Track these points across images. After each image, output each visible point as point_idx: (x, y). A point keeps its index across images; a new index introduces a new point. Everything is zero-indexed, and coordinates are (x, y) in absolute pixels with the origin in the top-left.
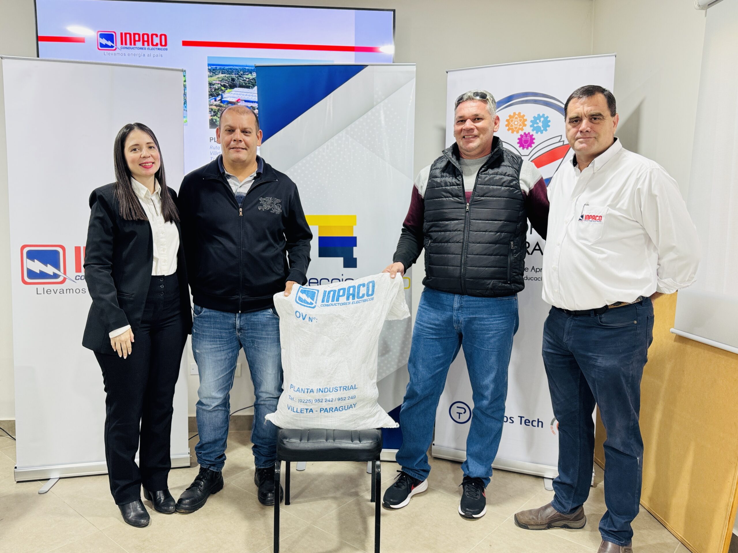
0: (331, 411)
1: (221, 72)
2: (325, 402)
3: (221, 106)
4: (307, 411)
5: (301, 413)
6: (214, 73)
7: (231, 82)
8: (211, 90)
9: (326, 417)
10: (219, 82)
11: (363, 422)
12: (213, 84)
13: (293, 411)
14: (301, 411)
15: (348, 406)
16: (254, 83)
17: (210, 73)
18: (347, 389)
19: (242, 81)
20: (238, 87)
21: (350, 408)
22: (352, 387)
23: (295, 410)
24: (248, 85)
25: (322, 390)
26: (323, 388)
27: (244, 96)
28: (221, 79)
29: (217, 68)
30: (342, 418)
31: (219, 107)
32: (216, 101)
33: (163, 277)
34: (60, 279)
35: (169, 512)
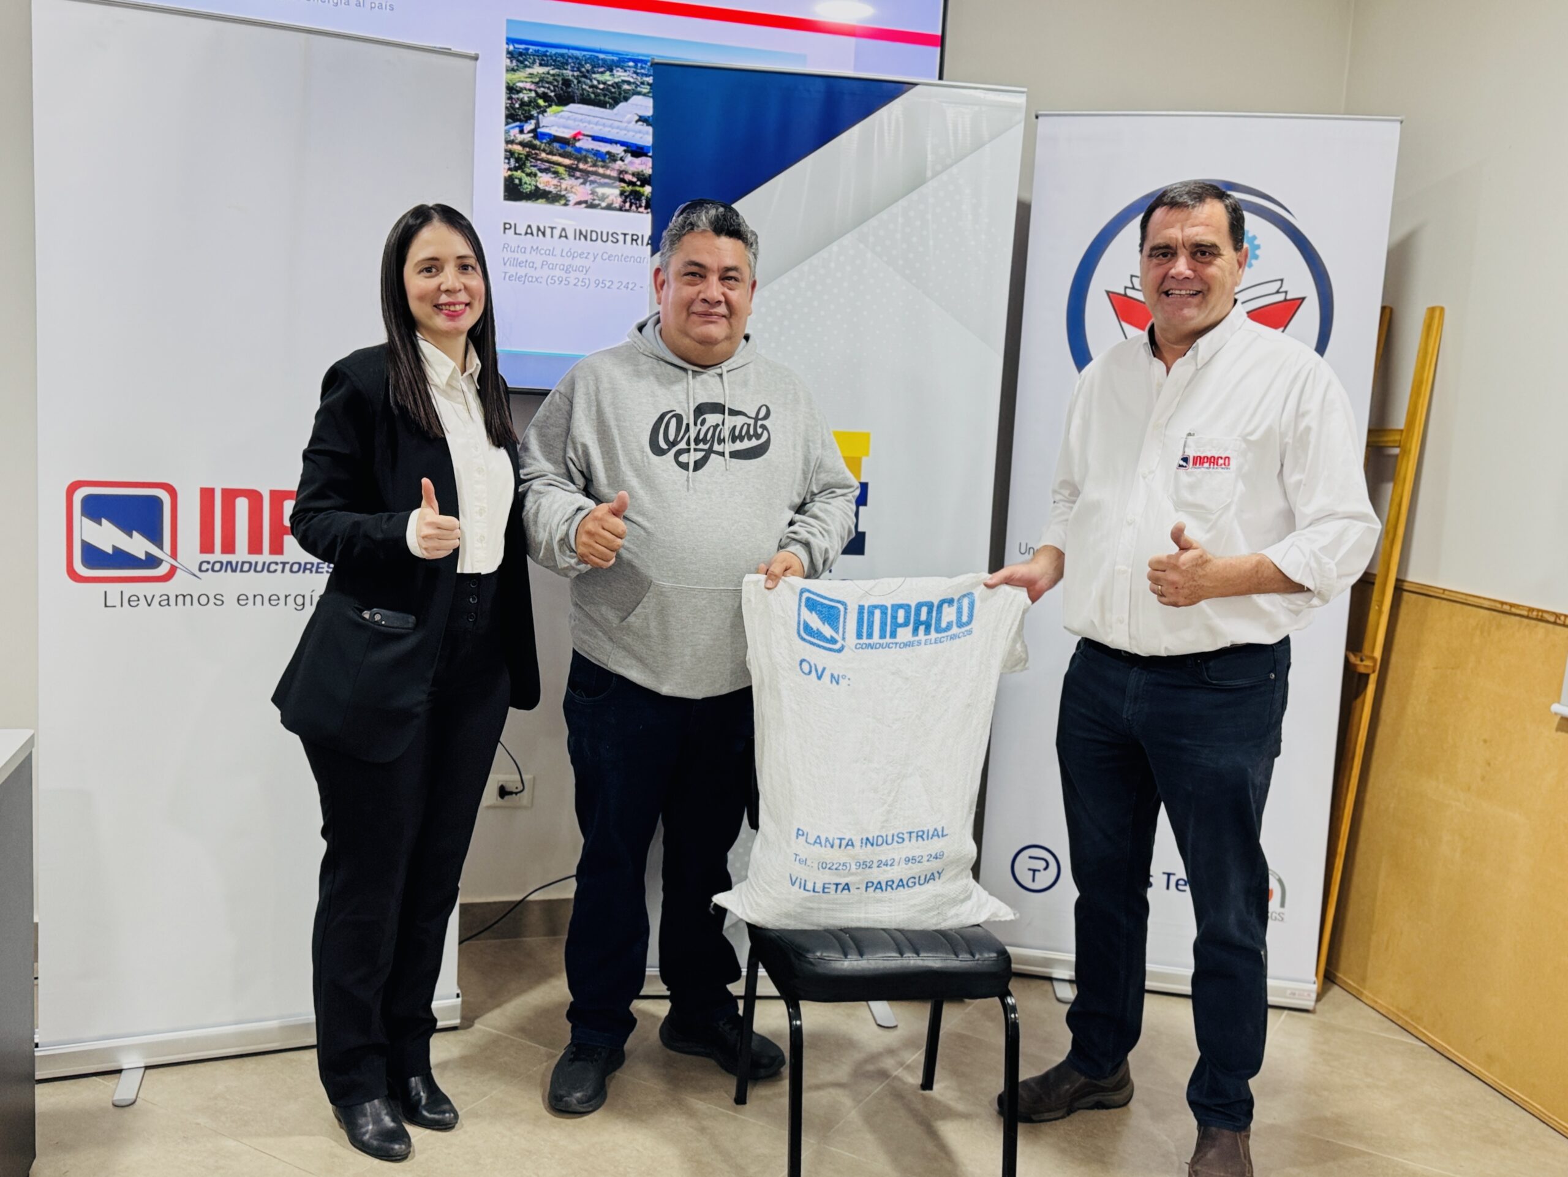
0: (889, 888)
1: (538, 61)
2: (878, 867)
3: (534, 147)
4: (837, 889)
5: (824, 892)
6: (522, 62)
7: (562, 89)
8: (512, 103)
9: (879, 901)
10: (533, 87)
11: (953, 912)
12: (518, 89)
13: (805, 889)
14: (824, 888)
15: (926, 876)
16: (617, 95)
17: (511, 61)
19: (587, 88)
20: (579, 103)
21: (931, 881)
22: (936, 833)
23: (810, 886)
24: (602, 98)
25: (871, 840)
26: (873, 837)
27: (591, 126)
28: (537, 80)
29: (528, 49)
30: (912, 902)
31: (530, 147)
32: (522, 132)
33: (477, 576)
34: (163, 570)
35: (444, 1127)
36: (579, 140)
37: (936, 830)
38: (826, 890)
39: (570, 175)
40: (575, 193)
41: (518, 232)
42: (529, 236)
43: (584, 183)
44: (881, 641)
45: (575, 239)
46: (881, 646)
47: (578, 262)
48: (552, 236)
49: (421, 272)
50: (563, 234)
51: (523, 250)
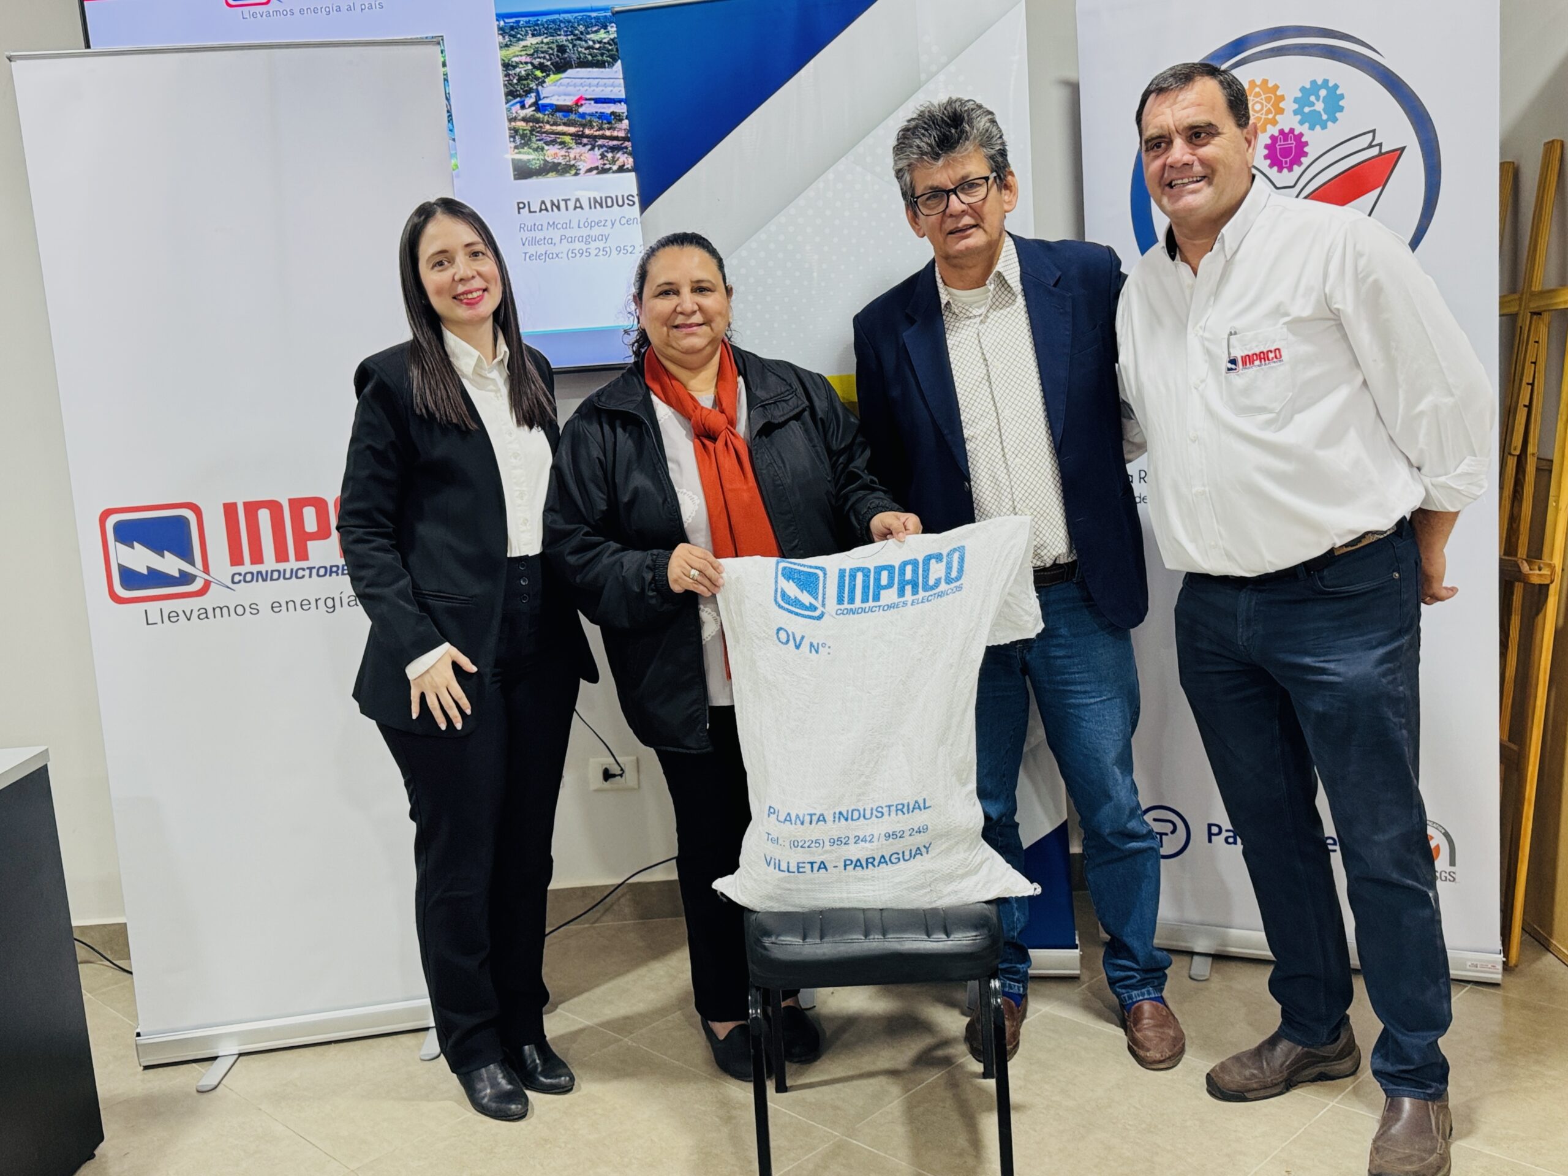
0: (870, 865)
1: (530, 32)
2: (855, 843)
3: (537, 121)
4: (812, 867)
5: (799, 872)
6: (514, 36)
7: (558, 56)
8: (510, 80)
9: (861, 879)
10: (528, 59)
11: (951, 888)
12: (514, 64)
13: (779, 870)
14: (798, 868)
15: (911, 851)
16: (614, 52)
17: (504, 37)
18: (905, 810)
19: (583, 50)
20: (576, 67)
21: (917, 856)
22: (916, 805)
23: (784, 866)
24: (600, 58)
25: (845, 815)
26: (848, 811)
27: (592, 88)
28: (532, 51)
29: (519, 21)
30: (897, 880)
31: (533, 122)
32: (523, 107)
33: (526, 558)
34: (197, 585)
35: (561, 1090)
36: (582, 105)
37: (916, 802)
38: (801, 870)
39: (577, 143)
40: (584, 161)
41: (532, 210)
42: (544, 212)
43: (592, 149)
44: (863, 605)
45: (591, 208)
46: (864, 610)
47: (596, 231)
48: (567, 209)
49: (434, 266)
50: (578, 205)
51: (540, 227)
